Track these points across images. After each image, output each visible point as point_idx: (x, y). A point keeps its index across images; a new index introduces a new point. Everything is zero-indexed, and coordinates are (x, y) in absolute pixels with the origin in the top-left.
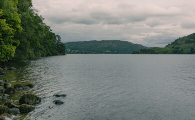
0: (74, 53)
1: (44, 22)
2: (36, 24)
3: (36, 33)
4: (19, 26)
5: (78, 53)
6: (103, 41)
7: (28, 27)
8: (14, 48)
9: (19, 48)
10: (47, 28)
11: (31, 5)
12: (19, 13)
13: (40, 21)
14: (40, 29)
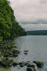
4: (11, 26)
5: (31, 35)
6: (40, 31)
7: (14, 26)
8: (10, 34)
10: (20, 26)
11: (15, 19)
12: (11, 22)
13: (18, 24)
14: (18, 27)
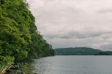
0: (60, 55)
1: (43, 38)
2: (39, 39)
3: (39, 44)
4: (30, 41)
5: (62, 55)
6: (76, 48)
7: (34, 41)
8: (27, 52)
9: (29, 52)
10: (45, 41)
11: (36, 29)
12: (30, 34)
13: (41, 37)
14: (41, 42)
